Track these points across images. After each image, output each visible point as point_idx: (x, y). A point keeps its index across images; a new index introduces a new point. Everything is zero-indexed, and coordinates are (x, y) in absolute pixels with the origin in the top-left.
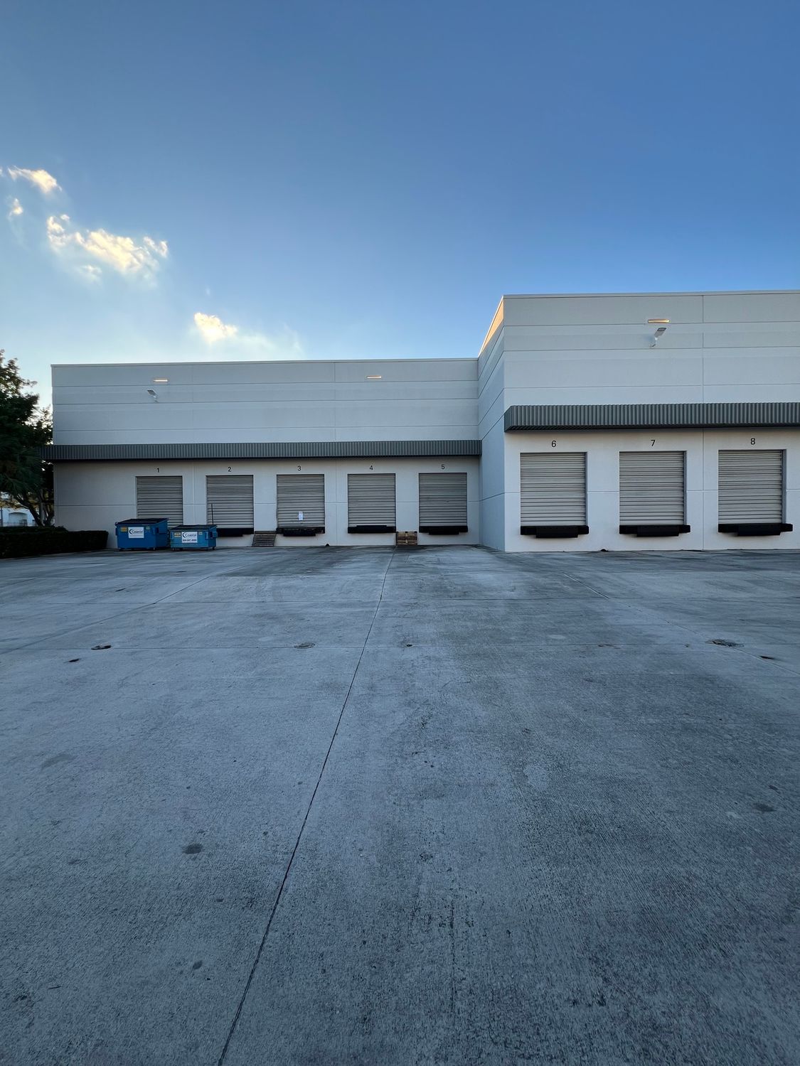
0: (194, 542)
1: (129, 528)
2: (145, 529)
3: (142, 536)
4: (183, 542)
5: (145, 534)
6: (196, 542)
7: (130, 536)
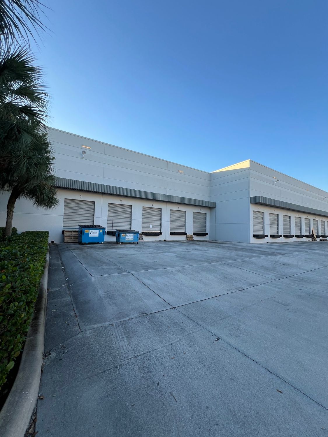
0: (132, 239)
1: (90, 231)
2: (99, 231)
3: (97, 235)
4: (126, 239)
5: (99, 234)
6: (133, 239)
7: (90, 235)
